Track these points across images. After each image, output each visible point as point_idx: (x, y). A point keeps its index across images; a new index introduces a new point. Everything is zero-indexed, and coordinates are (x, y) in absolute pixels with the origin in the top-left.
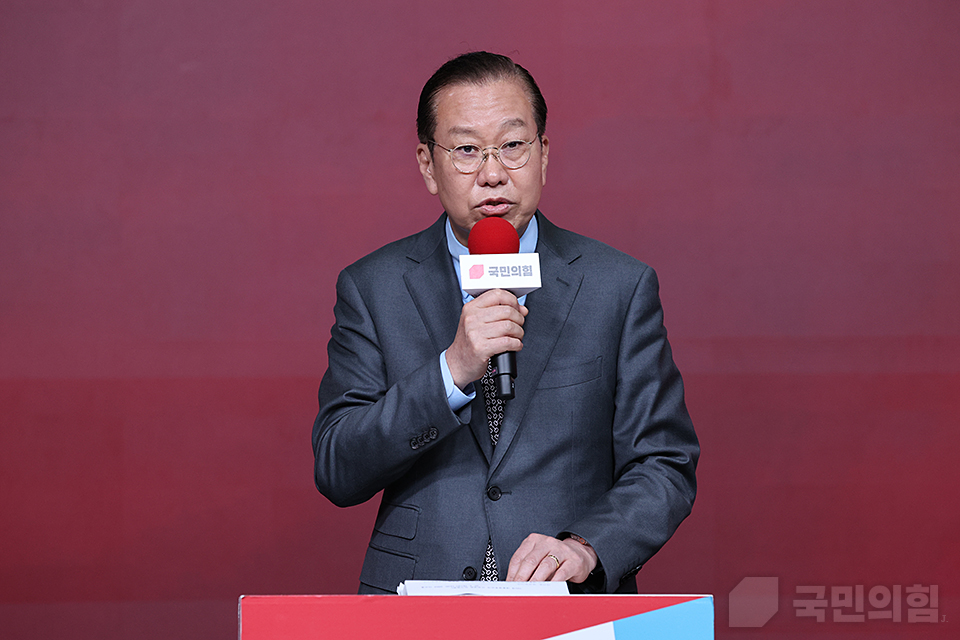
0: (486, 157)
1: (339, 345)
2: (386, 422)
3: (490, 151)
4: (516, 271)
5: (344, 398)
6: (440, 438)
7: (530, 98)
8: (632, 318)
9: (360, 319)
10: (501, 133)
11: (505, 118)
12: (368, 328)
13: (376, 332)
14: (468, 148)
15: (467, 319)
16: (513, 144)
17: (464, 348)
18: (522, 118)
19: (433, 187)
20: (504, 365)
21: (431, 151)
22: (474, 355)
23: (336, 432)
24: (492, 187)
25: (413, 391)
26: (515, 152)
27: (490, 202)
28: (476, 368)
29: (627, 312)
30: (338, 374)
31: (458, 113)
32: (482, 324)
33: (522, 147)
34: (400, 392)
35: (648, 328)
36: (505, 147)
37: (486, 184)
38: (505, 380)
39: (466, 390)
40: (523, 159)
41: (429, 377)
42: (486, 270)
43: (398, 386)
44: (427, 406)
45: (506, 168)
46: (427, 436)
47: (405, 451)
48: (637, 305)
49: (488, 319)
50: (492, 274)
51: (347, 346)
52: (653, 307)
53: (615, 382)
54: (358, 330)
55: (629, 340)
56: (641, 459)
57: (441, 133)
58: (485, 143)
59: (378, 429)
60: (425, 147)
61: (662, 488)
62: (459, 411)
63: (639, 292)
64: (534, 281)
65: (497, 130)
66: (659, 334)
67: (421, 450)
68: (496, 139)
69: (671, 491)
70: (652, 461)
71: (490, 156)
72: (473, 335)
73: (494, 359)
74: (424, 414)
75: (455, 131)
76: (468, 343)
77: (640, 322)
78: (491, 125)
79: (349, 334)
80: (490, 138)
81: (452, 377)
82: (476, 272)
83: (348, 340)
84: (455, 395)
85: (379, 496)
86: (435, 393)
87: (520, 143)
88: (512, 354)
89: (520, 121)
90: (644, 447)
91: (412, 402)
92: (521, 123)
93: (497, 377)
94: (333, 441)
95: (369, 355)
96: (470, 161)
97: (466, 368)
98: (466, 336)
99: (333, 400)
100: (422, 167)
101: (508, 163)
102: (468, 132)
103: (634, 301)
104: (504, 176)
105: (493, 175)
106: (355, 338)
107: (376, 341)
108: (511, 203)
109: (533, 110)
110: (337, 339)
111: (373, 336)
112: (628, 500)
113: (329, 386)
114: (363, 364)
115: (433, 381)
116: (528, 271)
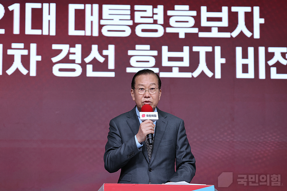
0: (146, 91)
1: (110, 136)
2: (122, 151)
3: (147, 90)
4: (153, 116)
5: (112, 148)
6: (135, 154)
7: (157, 79)
8: (179, 131)
9: (116, 130)
10: (150, 86)
11: (151, 83)
12: (118, 132)
13: (120, 133)
14: (142, 89)
15: (141, 126)
16: (152, 89)
17: (141, 133)
18: (155, 83)
19: (134, 99)
20: (150, 137)
21: (134, 90)
22: (143, 134)
23: (110, 155)
24: (147, 98)
25: (129, 144)
26: (153, 90)
27: (146, 102)
28: (144, 138)
29: (178, 129)
30: (110, 143)
31: (140, 81)
32: (145, 127)
33: (154, 90)
34: (125, 145)
35: (183, 133)
36: (150, 89)
37: (145, 97)
38: (150, 140)
39: (141, 144)
40: (155, 92)
41: (132, 141)
42: (146, 115)
43: (125, 144)
44: (131, 147)
45: (150, 94)
46: (132, 154)
47: (126, 158)
48: (180, 128)
49: (146, 126)
50: (147, 116)
51: (112, 136)
52: (183, 129)
53: (176, 145)
54: (116, 133)
55: (179, 136)
56: (183, 163)
57: (136, 86)
58: (146, 88)
59: (120, 153)
60: (133, 90)
61: (189, 169)
62: (139, 148)
63: (181, 125)
64: (157, 118)
65: (149, 85)
66: (185, 135)
67: (130, 158)
68: (149, 87)
69: (191, 170)
70: (186, 163)
71: (147, 91)
72: (143, 130)
73: (148, 135)
74: (131, 149)
75: (139, 85)
76: (142, 132)
77: (181, 131)
78: (147, 84)
79: (113, 134)
80: (147, 87)
81: (138, 140)
82: (143, 116)
83: (113, 135)
84: (138, 145)
85: (120, 170)
86: (134, 144)
87: (154, 89)
88: (152, 134)
89: (154, 84)
90: (184, 160)
91: (128, 147)
92: (155, 84)
93: (148, 140)
94: (109, 157)
95: (118, 138)
96: (142, 92)
97: (141, 138)
98: (141, 130)
99: (109, 148)
100: (132, 95)
101: (151, 93)
102: (142, 85)
103: (180, 127)
104: (150, 96)
105: (147, 95)
106: (115, 135)
107: (120, 136)
108: (151, 102)
109: (158, 82)
110: (110, 135)
111: (119, 134)
112: (181, 172)
113: (108, 145)
114: (116, 140)
115: (133, 141)
116: (155, 116)
